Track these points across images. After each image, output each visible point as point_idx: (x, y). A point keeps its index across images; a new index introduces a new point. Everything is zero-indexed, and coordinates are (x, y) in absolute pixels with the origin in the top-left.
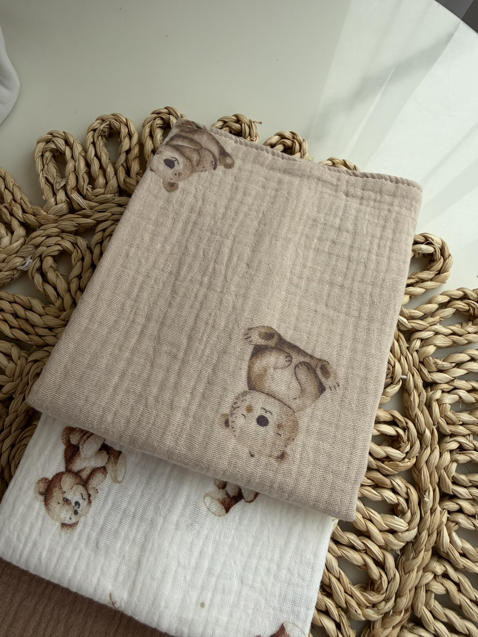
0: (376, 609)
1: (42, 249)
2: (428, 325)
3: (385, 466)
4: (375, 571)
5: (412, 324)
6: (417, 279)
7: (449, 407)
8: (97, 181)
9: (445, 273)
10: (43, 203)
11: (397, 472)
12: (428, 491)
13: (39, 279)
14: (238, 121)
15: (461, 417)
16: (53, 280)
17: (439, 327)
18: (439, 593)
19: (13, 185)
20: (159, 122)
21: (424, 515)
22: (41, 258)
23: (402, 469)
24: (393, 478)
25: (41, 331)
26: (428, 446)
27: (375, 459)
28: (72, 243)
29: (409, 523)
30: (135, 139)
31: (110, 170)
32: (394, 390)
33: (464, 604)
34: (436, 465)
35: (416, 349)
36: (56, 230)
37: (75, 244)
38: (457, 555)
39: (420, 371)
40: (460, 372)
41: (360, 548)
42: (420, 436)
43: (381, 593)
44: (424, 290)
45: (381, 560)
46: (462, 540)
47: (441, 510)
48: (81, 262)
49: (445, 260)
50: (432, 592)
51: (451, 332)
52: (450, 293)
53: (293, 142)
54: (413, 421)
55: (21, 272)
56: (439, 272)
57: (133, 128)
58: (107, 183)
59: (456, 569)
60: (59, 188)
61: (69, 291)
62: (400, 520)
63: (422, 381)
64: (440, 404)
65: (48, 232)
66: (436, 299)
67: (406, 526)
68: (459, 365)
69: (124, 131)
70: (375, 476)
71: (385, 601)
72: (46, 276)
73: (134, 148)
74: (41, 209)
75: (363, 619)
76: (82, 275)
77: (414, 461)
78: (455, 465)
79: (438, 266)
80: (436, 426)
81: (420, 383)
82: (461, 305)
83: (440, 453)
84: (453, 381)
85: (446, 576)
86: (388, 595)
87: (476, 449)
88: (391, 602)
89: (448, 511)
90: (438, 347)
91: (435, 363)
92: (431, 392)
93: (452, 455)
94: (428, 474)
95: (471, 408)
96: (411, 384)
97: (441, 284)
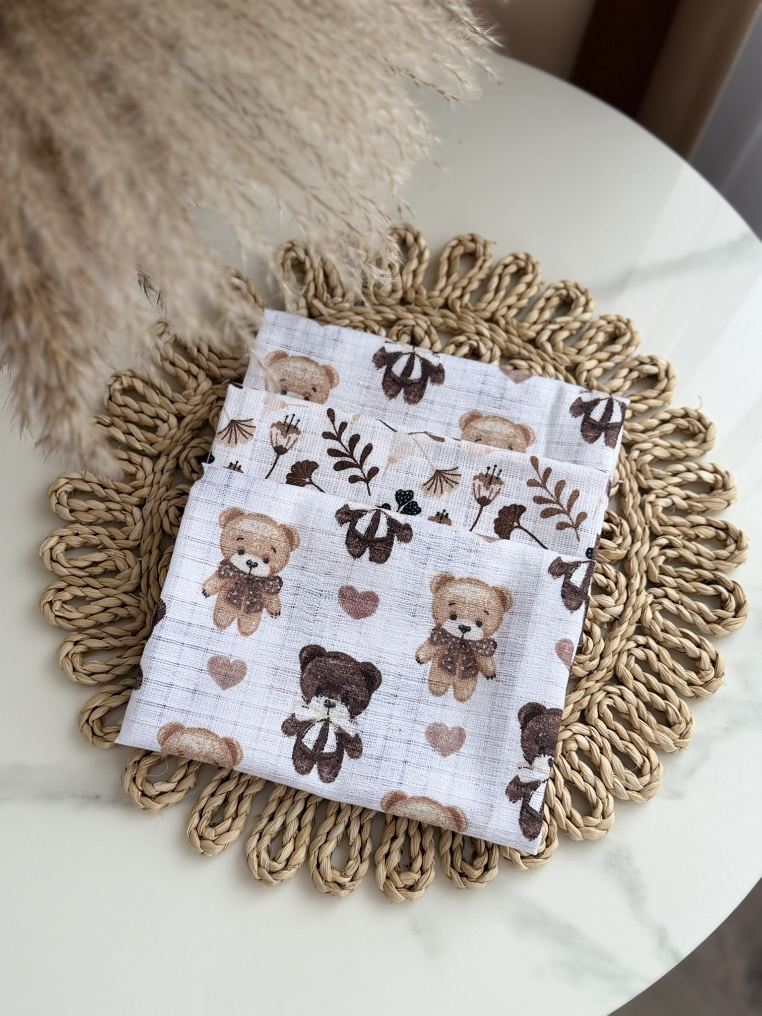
2: (648, 438)
6: (641, 397)
7: (660, 509)
9: (668, 393)
11: (608, 560)
12: (636, 576)
14: (473, 240)
15: (673, 519)
17: (657, 440)
18: (640, 658)
20: (395, 237)
21: (630, 595)
23: (613, 557)
24: (605, 564)
26: (639, 541)
29: (616, 603)
33: (661, 669)
34: (644, 555)
35: (633, 459)
38: (659, 630)
39: (637, 478)
40: (677, 480)
42: (632, 532)
43: (587, 653)
44: (646, 407)
46: (665, 618)
47: (647, 593)
49: (669, 380)
51: (669, 445)
52: (672, 411)
53: (527, 263)
54: (627, 520)
56: (664, 391)
59: (658, 643)
62: (609, 598)
64: (653, 507)
66: (658, 415)
67: (613, 603)
71: (590, 661)
77: (626, 552)
78: (663, 558)
79: (662, 385)
80: (648, 525)
81: (636, 487)
82: (683, 422)
83: (650, 547)
87: (685, 547)
88: (596, 662)
89: (654, 595)
90: (656, 457)
91: (651, 471)
92: (645, 496)
93: (661, 549)
94: (637, 563)
95: (684, 513)
96: (627, 488)
97: (665, 402)
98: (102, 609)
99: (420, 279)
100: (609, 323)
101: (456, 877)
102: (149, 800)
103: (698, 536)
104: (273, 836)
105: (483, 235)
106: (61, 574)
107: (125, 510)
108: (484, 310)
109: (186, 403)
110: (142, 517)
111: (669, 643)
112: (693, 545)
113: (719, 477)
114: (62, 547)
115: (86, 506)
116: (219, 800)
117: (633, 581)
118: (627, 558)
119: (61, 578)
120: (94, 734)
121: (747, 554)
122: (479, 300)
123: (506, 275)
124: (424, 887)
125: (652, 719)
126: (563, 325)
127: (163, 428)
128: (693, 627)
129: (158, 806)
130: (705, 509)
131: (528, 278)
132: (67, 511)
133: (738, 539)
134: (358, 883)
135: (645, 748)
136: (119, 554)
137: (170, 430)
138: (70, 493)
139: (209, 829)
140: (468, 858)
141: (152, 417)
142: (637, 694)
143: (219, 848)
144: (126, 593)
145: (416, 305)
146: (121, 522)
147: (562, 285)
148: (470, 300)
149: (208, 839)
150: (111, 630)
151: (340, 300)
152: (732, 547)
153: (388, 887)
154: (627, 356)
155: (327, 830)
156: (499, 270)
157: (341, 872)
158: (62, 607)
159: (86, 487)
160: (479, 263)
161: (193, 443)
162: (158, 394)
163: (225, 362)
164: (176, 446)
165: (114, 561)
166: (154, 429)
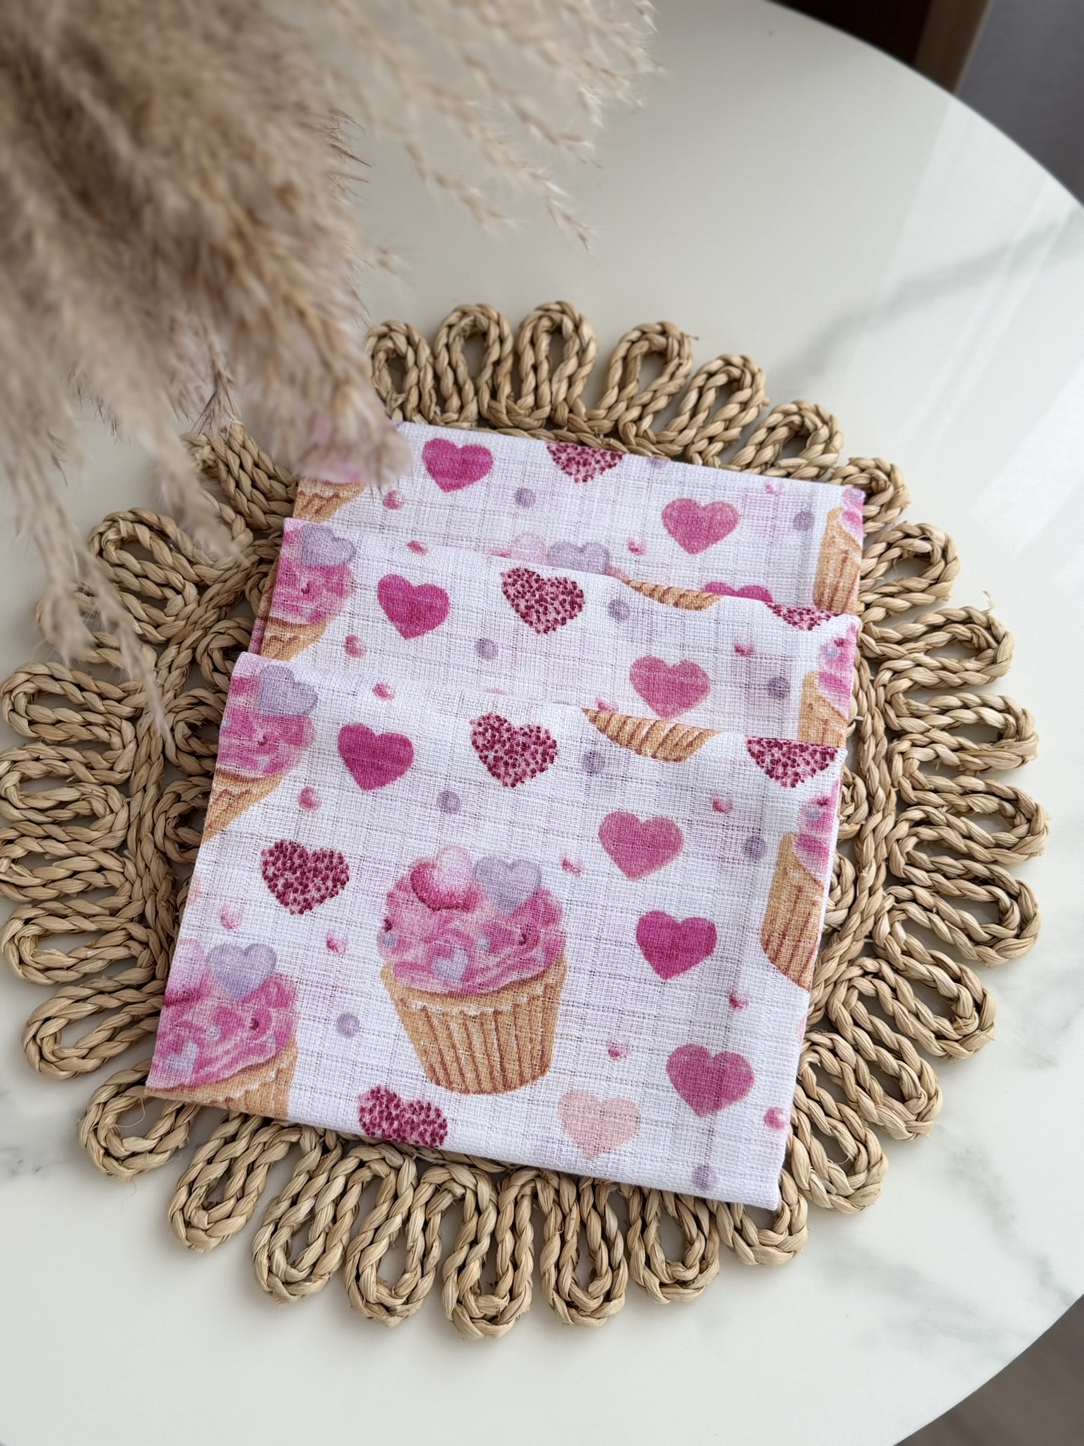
2: (907, 652)
5: (883, 649)
6: (900, 588)
7: (916, 764)
8: (448, 404)
9: (944, 583)
12: (870, 866)
14: (664, 333)
15: (935, 781)
17: (920, 656)
18: (866, 994)
20: (545, 323)
21: (859, 895)
26: (880, 812)
29: (837, 903)
30: (509, 346)
31: (469, 388)
33: (898, 1011)
34: (885, 835)
35: (882, 683)
38: (897, 951)
39: (884, 714)
40: (945, 720)
42: (870, 797)
44: (907, 604)
46: (909, 934)
47: (885, 893)
49: (946, 564)
50: (854, 987)
51: (939, 664)
52: (947, 612)
53: (743, 372)
56: (937, 581)
57: (507, 330)
58: (463, 407)
59: (896, 971)
60: (397, 407)
63: (885, 727)
64: (905, 758)
66: (925, 617)
69: (494, 333)
73: (505, 359)
77: (858, 827)
78: (914, 840)
79: (935, 572)
80: (895, 788)
81: (881, 727)
82: (962, 630)
83: (896, 822)
84: (928, 730)
87: (949, 825)
89: (896, 898)
90: (916, 683)
91: (907, 704)
92: (895, 742)
93: (911, 827)
94: (873, 847)
95: (954, 771)
96: (869, 729)
97: (938, 598)
98: (68, 873)
99: (578, 388)
100: (862, 470)
101: (561, 1306)
102: (115, 1163)
103: (972, 809)
104: (296, 1228)
105: (678, 326)
106: (11, 818)
107: (110, 725)
108: (672, 442)
109: (212, 567)
110: (136, 737)
111: (913, 973)
112: (962, 823)
113: (1011, 719)
114: (14, 778)
115: (53, 716)
116: (218, 1170)
117: (864, 874)
118: (858, 837)
119: (12, 824)
120: (42, 1057)
121: (1044, 841)
122: (666, 426)
123: (709, 389)
124: (514, 1318)
125: (877, 1088)
126: (791, 470)
127: (176, 602)
128: (952, 949)
129: (128, 1173)
130: (986, 767)
131: (744, 395)
132: (24, 723)
133: (1031, 817)
134: (416, 1306)
135: (862, 1130)
136: (99, 791)
137: (186, 605)
138: (33, 695)
139: (202, 1213)
140: (582, 1281)
141: (158, 585)
142: (857, 1049)
143: (214, 1242)
144: (105, 850)
145: (569, 430)
146: (104, 743)
147: (794, 408)
148: (650, 427)
149: (198, 1228)
150: (81, 905)
151: (455, 416)
152: (1023, 829)
153: (459, 1317)
154: (886, 524)
155: (375, 1225)
156: (700, 381)
157: (391, 1290)
158: (10, 868)
159: (55, 687)
160: (671, 367)
161: (217, 628)
162: (171, 550)
163: (274, 506)
164: (193, 630)
165: (90, 803)
166: (161, 603)
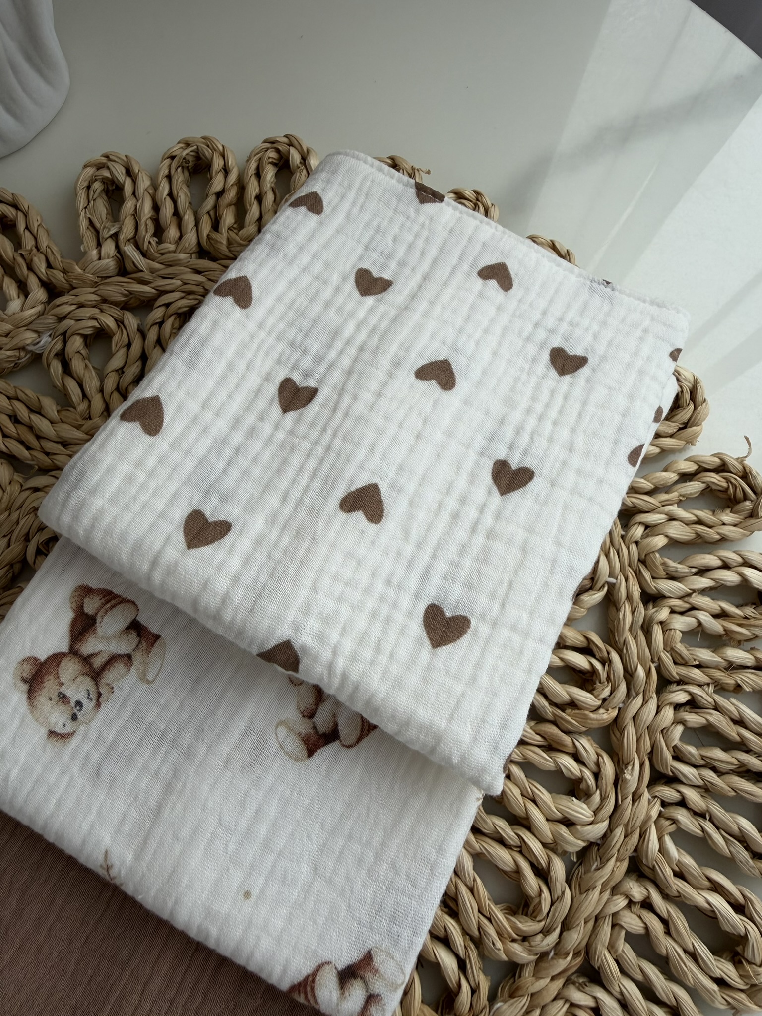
0: (526, 943)
1: (68, 323)
2: (659, 505)
3: (567, 716)
4: (532, 882)
5: (634, 500)
7: (679, 635)
8: (166, 232)
9: (694, 428)
10: (80, 256)
11: (584, 729)
12: (632, 763)
13: (57, 367)
14: (395, 164)
15: (698, 654)
16: (78, 372)
17: (675, 509)
18: (633, 931)
19: (38, 226)
20: (272, 155)
21: (622, 802)
22: (65, 337)
23: (592, 724)
24: (577, 736)
25: (49, 446)
26: (640, 693)
27: (552, 704)
28: (116, 320)
29: (596, 812)
30: (233, 177)
31: (188, 218)
32: (595, 599)
33: (673, 955)
34: (648, 724)
35: (634, 540)
36: (94, 297)
37: (120, 322)
38: (669, 872)
39: (638, 574)
40: (704, 582)
41: (512, 843)
42: (628, 676)
43: (537, 919)
44: (656, 450)
45: (544, 865)
46: (680, 850)
47: (650, 798)
48: (125, 349)
49: (696, 406)
50: (622, 927)
51: (695, 519)
52: (698, 459)
54: (620, 652)
55: (32, 355)
56: (686, 425)
57: (232, 162)
58: (180, 237)
59: (666, 897)
60: (107, 236)
61: (101, 391)
62: (581, 805)
63: (640, 590)
64: (665, 629)
65: (81, 299)
66: (675, 465)
67: (589, 815)
68: (703, 571)
69: (217, 163)
70: (549, 730)
71: (543, 935)
72: (69, 364)
73: (229, 190)
74: (75, 264)
75: (504, 958)
76: (124, 369)
77: (615, 713)
78: (680, 729)
79: (684, 415)
80: (656, 664)
81: (637, 592)
82: (715, 479)
83: (658, 707)
84: (689, 595)
85: (647, 905)
86: (549, 924)
87: (717, 708)
88: (554, 937)
89: (661, 799)
90: (671, 539)
92: (652, 610)
93: (676, 712)
94: (635, 737)
96: (622, 593)
97: (687, 443)
103: (738, 688)
111: (687, 902)
112: (732, 705)
117: (626, 774)
118: (616, 724)
130: (751, 637)
